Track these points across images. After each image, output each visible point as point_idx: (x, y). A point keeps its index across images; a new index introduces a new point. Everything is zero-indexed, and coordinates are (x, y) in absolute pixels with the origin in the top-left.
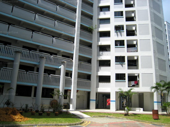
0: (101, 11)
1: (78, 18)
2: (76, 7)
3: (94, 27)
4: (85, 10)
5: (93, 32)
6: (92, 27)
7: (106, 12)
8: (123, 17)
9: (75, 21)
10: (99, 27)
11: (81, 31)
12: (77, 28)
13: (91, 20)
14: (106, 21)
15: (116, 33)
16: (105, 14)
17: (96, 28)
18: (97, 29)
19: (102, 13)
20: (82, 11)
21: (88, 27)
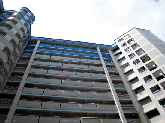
0: (137, 93)
1: (119, 108)
2: (113, 99)
3: (138, 111)
4: (122, 99)
5: (140, 116)
6: (136, 111)
7: (142, 92)
8: (162, 90)
9: (117, 112)
10: (142, 109)
11: (127, 119)
12: (123, 117)
13: (132, 106)
14: (146, 100)
15: (164, 108)
16: (142, 94)
17: (140, 111)
18: (142, 112)
19: (138, 95)
20: (120, 101)
21: (132, 113)
